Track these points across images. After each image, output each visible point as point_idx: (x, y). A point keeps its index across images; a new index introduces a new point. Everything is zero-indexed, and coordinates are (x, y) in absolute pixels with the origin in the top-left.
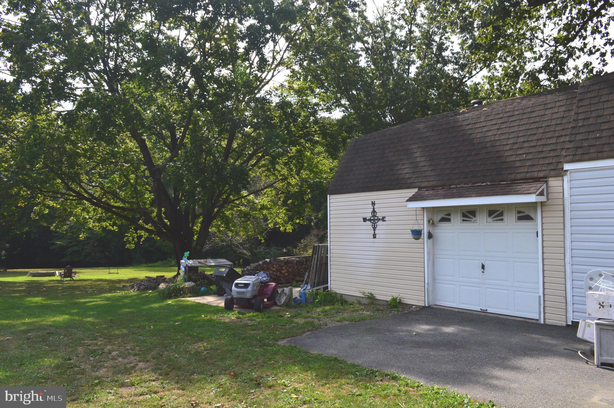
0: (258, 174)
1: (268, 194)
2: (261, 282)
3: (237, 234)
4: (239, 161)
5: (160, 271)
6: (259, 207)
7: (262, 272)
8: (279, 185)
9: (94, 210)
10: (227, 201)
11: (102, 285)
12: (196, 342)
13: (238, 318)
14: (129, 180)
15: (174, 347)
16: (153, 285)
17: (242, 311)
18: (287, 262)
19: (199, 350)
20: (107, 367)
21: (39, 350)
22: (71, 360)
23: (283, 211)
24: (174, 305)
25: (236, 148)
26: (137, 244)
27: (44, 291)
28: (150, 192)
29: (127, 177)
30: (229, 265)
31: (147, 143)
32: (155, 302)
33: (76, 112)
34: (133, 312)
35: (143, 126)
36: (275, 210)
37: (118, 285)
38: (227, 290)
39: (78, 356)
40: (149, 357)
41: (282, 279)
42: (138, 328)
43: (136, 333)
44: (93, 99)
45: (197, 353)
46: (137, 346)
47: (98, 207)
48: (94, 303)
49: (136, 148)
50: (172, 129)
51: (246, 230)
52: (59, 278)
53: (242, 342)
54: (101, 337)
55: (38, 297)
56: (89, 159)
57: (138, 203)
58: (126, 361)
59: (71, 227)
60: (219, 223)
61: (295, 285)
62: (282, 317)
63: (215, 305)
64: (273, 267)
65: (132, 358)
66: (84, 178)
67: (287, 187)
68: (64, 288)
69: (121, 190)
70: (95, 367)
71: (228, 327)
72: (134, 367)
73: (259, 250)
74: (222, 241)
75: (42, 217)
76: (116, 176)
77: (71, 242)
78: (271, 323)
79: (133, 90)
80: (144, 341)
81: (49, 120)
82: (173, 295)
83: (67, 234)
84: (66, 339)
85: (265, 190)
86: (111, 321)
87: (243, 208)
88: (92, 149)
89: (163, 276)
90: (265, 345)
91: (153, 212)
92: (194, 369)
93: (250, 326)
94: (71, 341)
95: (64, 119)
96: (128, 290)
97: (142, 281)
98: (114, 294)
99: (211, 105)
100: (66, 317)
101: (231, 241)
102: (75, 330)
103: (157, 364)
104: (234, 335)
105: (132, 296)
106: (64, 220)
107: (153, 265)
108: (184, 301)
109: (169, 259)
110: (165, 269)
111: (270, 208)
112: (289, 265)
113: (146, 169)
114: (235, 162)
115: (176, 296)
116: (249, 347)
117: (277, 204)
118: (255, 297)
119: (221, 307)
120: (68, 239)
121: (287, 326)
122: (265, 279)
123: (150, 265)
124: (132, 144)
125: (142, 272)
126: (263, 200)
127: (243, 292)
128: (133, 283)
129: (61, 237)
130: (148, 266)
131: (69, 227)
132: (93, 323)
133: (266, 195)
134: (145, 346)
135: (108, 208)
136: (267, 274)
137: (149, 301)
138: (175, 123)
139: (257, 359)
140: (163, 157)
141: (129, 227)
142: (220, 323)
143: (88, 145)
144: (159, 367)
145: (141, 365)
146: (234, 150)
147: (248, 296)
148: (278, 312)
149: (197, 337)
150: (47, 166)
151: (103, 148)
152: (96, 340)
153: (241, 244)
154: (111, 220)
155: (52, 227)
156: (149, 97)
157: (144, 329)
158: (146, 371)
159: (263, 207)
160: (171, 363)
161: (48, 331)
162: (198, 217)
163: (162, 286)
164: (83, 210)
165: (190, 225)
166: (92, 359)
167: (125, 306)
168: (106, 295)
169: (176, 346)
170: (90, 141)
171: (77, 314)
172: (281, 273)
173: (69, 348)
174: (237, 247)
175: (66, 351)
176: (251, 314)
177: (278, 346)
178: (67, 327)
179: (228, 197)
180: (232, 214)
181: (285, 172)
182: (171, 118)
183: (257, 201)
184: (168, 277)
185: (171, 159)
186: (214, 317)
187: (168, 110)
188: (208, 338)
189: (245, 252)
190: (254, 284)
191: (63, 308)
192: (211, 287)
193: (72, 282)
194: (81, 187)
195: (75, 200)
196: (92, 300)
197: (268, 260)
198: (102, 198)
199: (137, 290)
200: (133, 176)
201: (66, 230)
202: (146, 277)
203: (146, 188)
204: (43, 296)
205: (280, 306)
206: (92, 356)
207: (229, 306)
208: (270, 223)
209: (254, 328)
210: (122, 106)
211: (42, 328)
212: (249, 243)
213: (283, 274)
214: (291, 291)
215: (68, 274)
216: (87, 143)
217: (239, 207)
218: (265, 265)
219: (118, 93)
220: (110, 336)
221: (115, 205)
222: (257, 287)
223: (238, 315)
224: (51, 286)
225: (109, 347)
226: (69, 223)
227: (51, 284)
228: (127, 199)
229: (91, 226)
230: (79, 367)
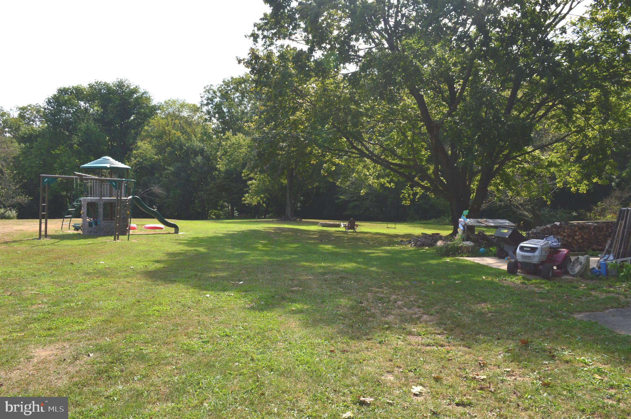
0: (546, 126)
1: (557, 149)
2: (551, 248)
3: (518, 194)
4: (524, 113)
5: (434, 229)
6: (546, 164)
7: (552, 236)
8: (573, 138)
9: (374, 167)
10: (508, 158)
11: (381, 239)
12: (479, 303)
13: (522, 283)
14: (406, 137)
15: (456, 304)
16: (429, 242)
17: (528, 277)
18: (581, 228)
19: (483, 311)
20: (394, 315)
21: (335, 291)
22: (362, 303)
23: (576, 168)
24: (453, 264)
25: (521, 98)
26: (412, 201)
27: (333, 240)
28: (426, 149)
29: (404, 134)
30: (512, 226)
31: (425, 99)
32: (433, 258)
33: (360, 72)
34: (412, 266)
35: (422, 81)
36: (565, 168)
37: (395, 240)
38: (510, 253)
39: (367, 301)
40: (433, 311)
41: (574, 246)
42: (419, 282)
43: (418, 287)
44: (375, 59)
45: (481, 314)
46: (420, 299)
47: (378, 164)
48: (377, 254)
49: (414, 104)
50: (450, 82)
51: (528, 188)
52: (344, 229)
53: (531, 309)
54: (386, 286)
55: (329, 244)
56: (370, 117)
57: (414, 160)
58: (411, 311)
59: (353, 183)
60: (498, 181)
61: (591, 254)
62: (576, 288)
63: (495, 267)
64: (564, 232)
65: (417, 310)
66: (366, 136)
67: (582, 140)
68: (349, 239)
69: (398, 148)
70: (384, 313)
71: (511, 291)
72: (419, 318)
73: (542, 212)
74: (500, 201)
75: (330, 173)
76: (394, 133)
77: (353, 197)
78: (563, 293)
79: (413, 45)
80: (426, 295)
81: (336, 83)
82: (451, 253)
83: (349, 189)
84: (356, 284)
85: (555, 144)
86: (394, 273)
87: (526, 165)
88: (373, 108)
89: (438, 234)
90: (557, 316)
91: (428, 169)
92: (480, 329)
93: (537, 293)
94: (360, 286)
95: (350, 80)
96: (405, 245)
97: (418, 237)
98: (393, 248)
99: (493, 53)
100: (354, 264)
101: (510, 201)
102: (363, 278)
103: (441, 319)
104: (521, 301)
105: (410, 251)
106: (347, 176)
107: (427, 222)
108: (463, 260)
109: (442, 217)
110: (439, 226)
111: (560, 165)
112: (584, 230)
113: (423, 126)
114: (520, 114)
115: (454, 255)
116: (539, 315)
117: (569, 160)
118: (542, 263)
119: (503, 270)
120: (350, 194)
121: (584, 299)
122: (555, 244)
123: (424, 222)
124: (410, 101)
125: (417, 228)
126: (551, 156)
127: (530, 257)
128: (409, 238)
129: (344, 192)
130: (423, 224)
131: (351, 183)
132: (378, 272)
133: (555, 151)
134: (428, 300)
135: (386, 165)
136: (558, 239)
137: (425, 256)
138: (454, 76)
139: (549, 330)
140: (440, 112)
141: (406, 183)
142: (504, 287)
143: (369, 105)
144: (443, 321)
145: (425, 317)
146: (519, 100)
147: (535, 261)
148: (571, 282)
149: (480, 298)
150: (335, 127)
151: (383, 106)
152: (382, 288)
153: (521, 204)
154: (388, 177)
155: (338, 183)
156: (428, 51)
157: (425, 283)
158: (431, 323)
159: (551, 164)
160: (455, 320)
161: (340, 276)
162: (476, 174)
163: (440, 243)
164: (364, 167)
165: (467, 183)
166: (380, 305)
167: (404, 259)
168: (386, 248)
169: (459, 304)
170: (371, 100)
171: (362, 263)
172: (574, 239)
173: (360, 292)
174: (517, 207)
175: (357, 295)
176: (538, 281)
177: (574, 319)
178: (356, 273)
179: (510, 153)
180: (513, 172)
181: (581, 122)
182: (450, 71)
183: (544, 158)
184: (443, 235)
185: (449, 114)
186: (496, 280)
187: (447, 62)
188: (492, 300)
189: (527, 213)
190: (542, 249)
191: (350, 256)
192: (491, 249)
193: (355, 234)
194: (363, 145)
195: (357, 157)
196: (374, 251)
197: (558, 223)
198: (381, 155)
199: (414, 246)
200: (409, 133)
201: (349, 186)
202: (422, 233)
203: (422, 145)
204: (333, 244)
205: (573, 276)
206: (380, 303)
207: (512, 270)
208: (558, 182)
209: (542, 296)
210: (402, 63)
211: (335, 272)
212: (531, 203)
213: (577, 240)
214: (588, 261)
215: (352, 226)
216: (368, 102)
217: (522, 164)
218: (554, 229)
219: (398, 50)
220: (394, 286)
221: (393, 162)
222: (546, 252)
223: (522, 281)
224: (339, 236)
225: (394, 297)
226: (351, 179)
227: (338, 234)
228: (404, 157)
229: (370, 182)
230: (370, 311)
